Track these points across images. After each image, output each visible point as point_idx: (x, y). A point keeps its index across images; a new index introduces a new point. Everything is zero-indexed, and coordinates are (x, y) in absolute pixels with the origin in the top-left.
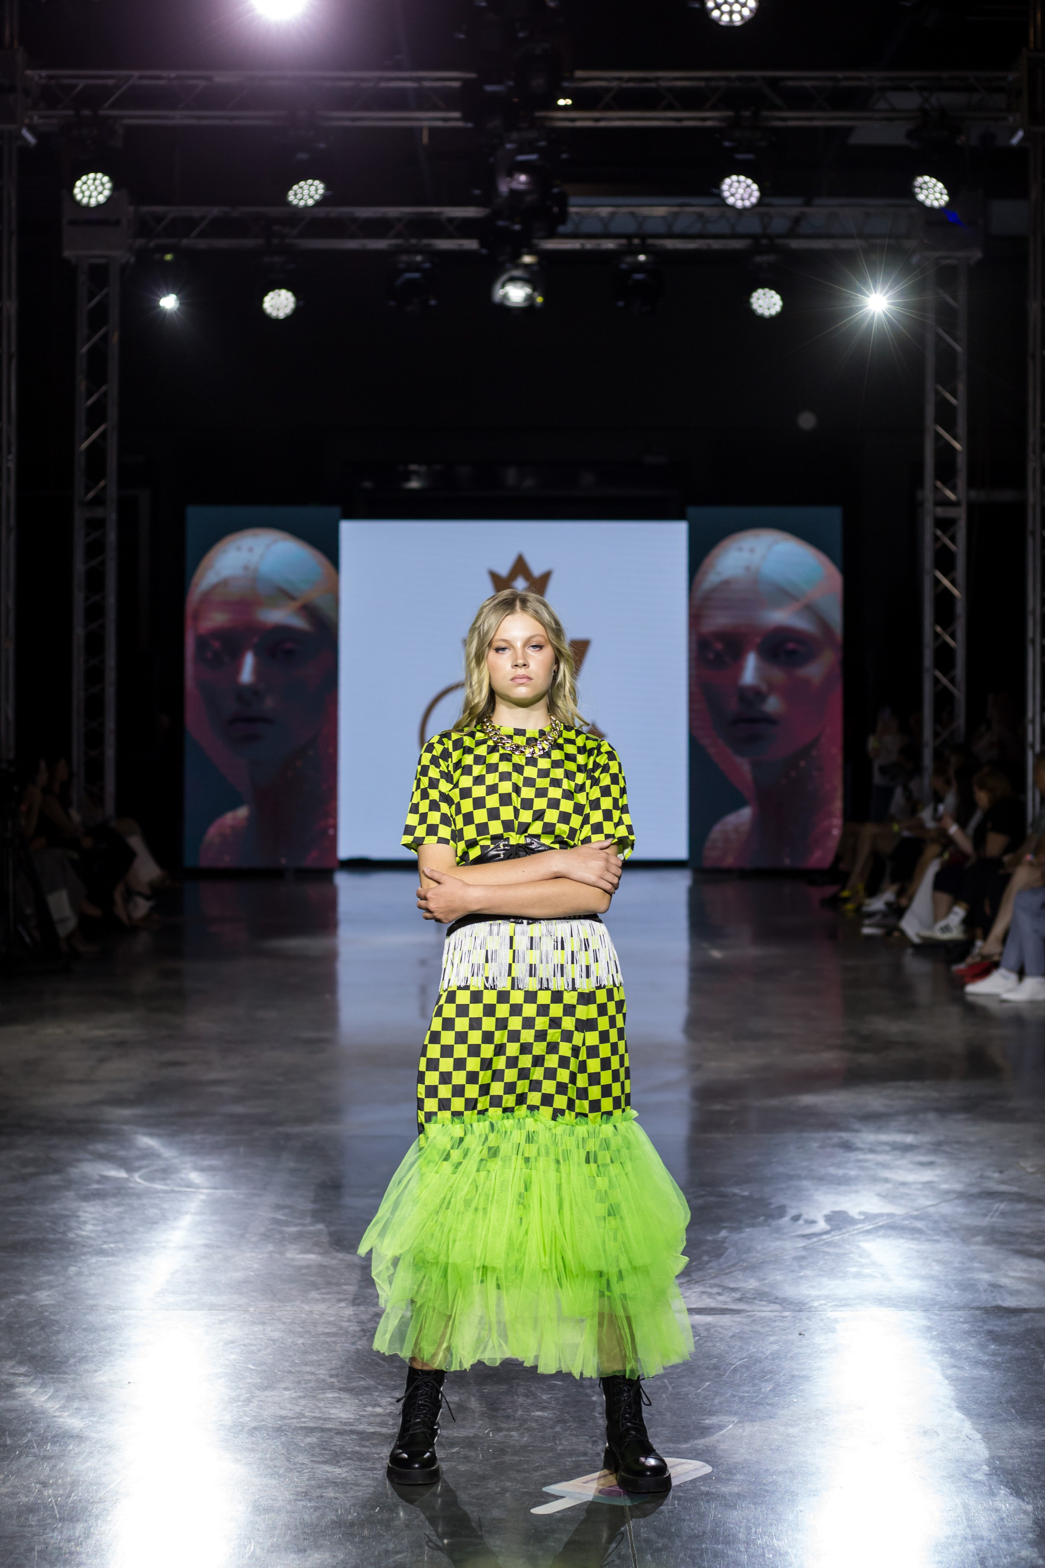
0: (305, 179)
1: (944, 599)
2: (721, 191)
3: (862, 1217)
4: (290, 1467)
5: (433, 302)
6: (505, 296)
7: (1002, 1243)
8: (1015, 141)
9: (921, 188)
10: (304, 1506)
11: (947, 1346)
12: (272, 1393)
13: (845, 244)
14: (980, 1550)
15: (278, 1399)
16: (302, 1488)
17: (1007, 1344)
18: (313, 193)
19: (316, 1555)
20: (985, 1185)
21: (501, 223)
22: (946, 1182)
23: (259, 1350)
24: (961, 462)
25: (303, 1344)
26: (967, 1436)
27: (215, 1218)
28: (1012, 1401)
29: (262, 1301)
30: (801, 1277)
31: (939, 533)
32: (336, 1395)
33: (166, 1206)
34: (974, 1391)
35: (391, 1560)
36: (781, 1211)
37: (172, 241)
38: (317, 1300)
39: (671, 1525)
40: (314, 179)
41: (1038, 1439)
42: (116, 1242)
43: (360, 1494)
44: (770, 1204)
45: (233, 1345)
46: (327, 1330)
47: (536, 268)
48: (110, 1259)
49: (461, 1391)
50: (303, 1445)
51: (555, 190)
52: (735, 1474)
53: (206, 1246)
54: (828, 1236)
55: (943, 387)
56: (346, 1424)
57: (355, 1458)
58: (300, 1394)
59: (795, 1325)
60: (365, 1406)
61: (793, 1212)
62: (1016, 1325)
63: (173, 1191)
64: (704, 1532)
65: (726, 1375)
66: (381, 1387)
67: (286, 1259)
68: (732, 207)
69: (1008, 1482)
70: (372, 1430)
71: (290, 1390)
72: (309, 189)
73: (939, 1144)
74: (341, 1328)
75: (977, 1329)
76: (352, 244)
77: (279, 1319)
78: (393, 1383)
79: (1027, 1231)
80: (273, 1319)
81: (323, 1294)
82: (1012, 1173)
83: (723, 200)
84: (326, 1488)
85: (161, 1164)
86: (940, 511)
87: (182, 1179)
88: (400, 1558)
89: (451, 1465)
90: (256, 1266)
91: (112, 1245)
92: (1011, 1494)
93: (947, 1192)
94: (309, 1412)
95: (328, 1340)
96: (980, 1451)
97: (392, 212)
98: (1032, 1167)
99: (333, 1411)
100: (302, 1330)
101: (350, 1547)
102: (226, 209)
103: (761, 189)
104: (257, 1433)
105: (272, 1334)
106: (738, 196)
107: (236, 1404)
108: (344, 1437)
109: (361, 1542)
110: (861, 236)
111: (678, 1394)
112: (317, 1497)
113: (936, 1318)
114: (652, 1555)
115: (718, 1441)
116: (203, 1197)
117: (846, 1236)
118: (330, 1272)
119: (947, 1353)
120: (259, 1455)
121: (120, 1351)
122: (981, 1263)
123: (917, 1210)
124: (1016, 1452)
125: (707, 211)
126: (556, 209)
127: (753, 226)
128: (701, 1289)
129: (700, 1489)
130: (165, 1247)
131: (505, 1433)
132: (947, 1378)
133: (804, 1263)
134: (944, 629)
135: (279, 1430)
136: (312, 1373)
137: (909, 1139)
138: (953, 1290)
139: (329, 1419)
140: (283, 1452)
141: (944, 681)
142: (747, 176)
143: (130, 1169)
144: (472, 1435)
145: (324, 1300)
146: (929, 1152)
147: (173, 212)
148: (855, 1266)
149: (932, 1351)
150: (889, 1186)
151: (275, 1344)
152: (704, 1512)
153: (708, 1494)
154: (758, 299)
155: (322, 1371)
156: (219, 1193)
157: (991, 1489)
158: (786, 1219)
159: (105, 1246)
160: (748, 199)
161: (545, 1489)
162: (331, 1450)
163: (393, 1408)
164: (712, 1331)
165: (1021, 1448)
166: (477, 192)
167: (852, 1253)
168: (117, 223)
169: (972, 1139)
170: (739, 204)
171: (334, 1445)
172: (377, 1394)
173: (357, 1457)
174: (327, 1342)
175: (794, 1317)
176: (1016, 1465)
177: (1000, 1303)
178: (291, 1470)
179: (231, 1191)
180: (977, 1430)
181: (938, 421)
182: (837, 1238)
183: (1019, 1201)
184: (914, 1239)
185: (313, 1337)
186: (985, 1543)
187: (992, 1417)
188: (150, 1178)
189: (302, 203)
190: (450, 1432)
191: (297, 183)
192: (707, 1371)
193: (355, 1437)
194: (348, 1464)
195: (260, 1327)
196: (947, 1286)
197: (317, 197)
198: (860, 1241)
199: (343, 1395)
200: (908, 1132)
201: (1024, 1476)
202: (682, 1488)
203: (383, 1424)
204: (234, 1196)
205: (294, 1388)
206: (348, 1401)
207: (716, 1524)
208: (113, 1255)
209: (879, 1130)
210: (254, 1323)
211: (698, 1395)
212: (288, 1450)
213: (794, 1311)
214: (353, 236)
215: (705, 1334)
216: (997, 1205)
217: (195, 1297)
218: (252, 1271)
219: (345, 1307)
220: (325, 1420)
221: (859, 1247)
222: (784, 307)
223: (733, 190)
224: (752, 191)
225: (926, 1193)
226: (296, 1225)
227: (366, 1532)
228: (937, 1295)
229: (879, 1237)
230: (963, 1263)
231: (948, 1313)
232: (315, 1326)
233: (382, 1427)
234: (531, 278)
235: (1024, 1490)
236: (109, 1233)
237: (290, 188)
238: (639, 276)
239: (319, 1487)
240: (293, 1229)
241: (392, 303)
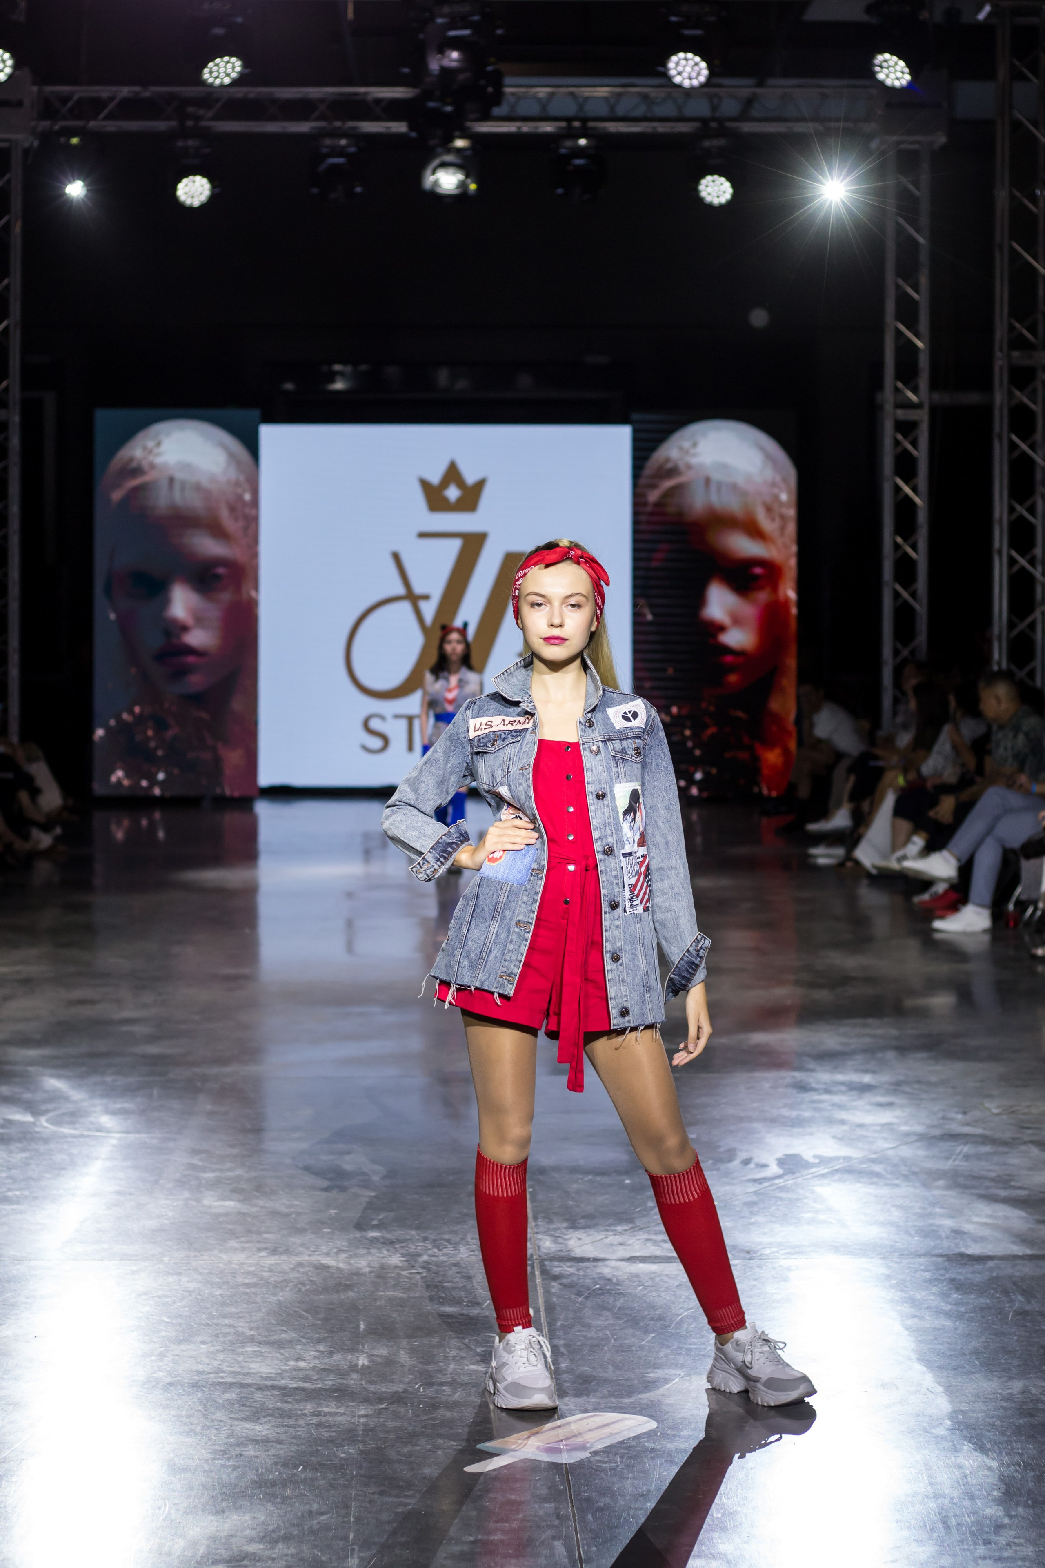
0: (222, 57)
1: (905, 508)
2: (668, 69)
3: (817, 1161)
4: (208, 1424)
5: (358, 190)
6: (436, 183)
7: (965, 1187)
8: (981, 16)
9: (881, 67)
10: (222, 1465)
11: (907, 1295)
12: (188, 1347)
13: (800, 128)
14: (942, 1509)
15: (194, 1353)
16: (219, 1445)
17: (970, 1293)
18: (229, 71)
19: (235, 1517)
20: (947, 1127)
21: (431, 104)
22: (906, 1124)
23: (174, 1302)
24: (924, 361)
25: (221, 1295)
26: (928, 1389)
27: (128, 1163)
28: (976, 1353)
29: (177, 1250)
30: (752, 1224)
31: (900, 437)
32: (257, 1349)
33: (74, 1151)
34: (936, 1342)
35: (315, 1522)
36: (731, 1155)
37: (80, 123)
38: (236, 1249)
39: (614, 1483)
40: (231, 56)
41: (1004, 1393)
42: (21, 1189)
43: (282, 1452)
44: (719, 1147)
45: (146, 1297)
46: (247, 1281)
47: (469, 153)
48: (15, 1207)
49: (390, 1344)
50: (221, 1401)
51: (490, 68)
52: (682, 1430)
53: (118, 1193)
54: (781, 1180)
55: (905, 281)
56: (266, 1379)
57: (277, 1415)
58: (218, 1348)
59: (745, 1274)
60: (287, 1360)
61: (743, 1156)
62: (979, 1273)
63: (81, 1136)
64: (649, 1491)
65: (673, 1325)
66: (304, 1340)
67: (204, 1206)
68: (679, 86)
69: (972, 1437)
70: (295, 1385)
71: (208, 1343)
72: (225, 67)
73: (899, 1084)
74: (262, 1279)
75: (939, 1278)
76: (272, 127)
77: (196, 1270)
78: (317, 1336)
79: (993, 1175)
80: (189, 1269)
81: (241, 1242)
82: (977, 1114)
83: (669, 78)
84: (246, 1446)
85: (68, 1107)
86: (901, 414)
87: (92, 1123)
88: (324, 1520)
89: (379, 1421)
90: (170, 1214)
91: (17, 1193)
92: (975, 1450)
93: (907, 1134)
94: (227, 1366)
95: (248, 1290)
96: (942, 1404)
97: (315, 92)
98: (998, 1107)
99: (252, 1365)
100: (220, 1281)
101: (272, 1509)
102: (137, 89)
103: (710, 68)
104: (172, 1388)
105: (188, 1285)
106: (685, 75)
107: (149, 1359)
108: (265, 1393)
109: (282, 1503)
110: (816, 119)
111: (621, 1346)
112: (237, 1456)
113: (895, 1265)
114: (593, 1515)
115: (663, 1395)
116: (114, 1142)
117: (800, 1180)
118: (250, 1220)
119: (906, 1302)
120: (173, 1412)
121: (26, 1303)
122: (943, 1208)
123: (875, 1153)
124: (979, 1406)
125: (653, 92)
126: (490, 90)
127: (702, 109)
128: (646, 1236)
129: (644, 1445)
130: (73, 1195)
131: (436, 1387)
132: (907, 1328)
133: (755, 1209)
134: (905, 539)
135: (195, 1385)
136: (231, 1326)
137: (867, 1079)
138: (914, 1237)
139: (248, 1374)
140: (200, 1408)
141: (905, 595)
142: (695, 54)
143: (36, 1113)
144: (401, 1390)
145: (243, 1249)
146: (888, 1092)
147: (80, 92)
148: (810, 1211)
149: (892, 1301)
150: (845, 1128)
151: (191, 1296)
152: (648, 1470)
153: (653, 1450)
154: (707, 186)
155: (241, 1324)
156: (132, 1136)
157: (954, 1445)
158: (736, 1163)
159: (10, 1194)
160: (696, 78)
161: (479, 1446)
162: (251, 1406)
163: (317, 1362)
164: (657, 1279)
165: (986, 1402)
166: (406, 70)
167: (806, 1198)
168: (20, 104)
169: (933, 1079)
170: (687, 83)
171: (255, 1401)
172: (300, 1347)
173: (280, 1414)
174: (247, 1293)
175: (745, 1265)
176: (980, 1419)
177: (963, 1250)
178: (208, 1428)
179: (145, 1135)
180: (939, 1383)
181: (899, 317)
182: (790, 1182)
183: (983, 1143)
184: (871, 1183)
185: (232, 1288)
186: (947, 1501)
187: (956, 1369)
188: (57, 1122)
189: (218, 82)
190: (378, 1387)
191: (213, 60)
192: (652, 1322)
193: (277, 1393)
194: (269, 1422)
195: (175, 1277)
196: (907, 1232)
197: (234, 75)
198: (814, 1186)
199: (265, 1349)
200: (866, 1071)
201: (989, 1431)
202: (625, 1445)
203: (306, 1379)
204: (147, 1140)
205: (212, 1342)
206: (270, 1355)
207: (661, 1482)
208: (18, 1203)
209: (835, 1069)
210: (169, 1273)
211: (642, 1348)
212: (205, 1407)
213: (744, 1259)
214: (273, 118)
215: (650, 1283)
216: (959, 1149)
217: (106, 1246)
218: (167, 1219)
219: (267, 1256)
220: (244, 1375)
221: (813, 1192)
222: (734, 195)
223: (680, 69)
224: (701, 69)
225: (885, 1135)
226: (213, 1171)
227: (288, 1492)
228: (896, 1242)
229: (834, 1181)
230: (924, 1209)
231: (907, 1261)
232: (234, 1277)
233: (305, 1382)
234: (464, 164)
235: (988, 1446)
236: (14, 1180)
237: (205, 66)
238: (579, 162)
239: (238, 1445)
240: (210, 1175)
241: (315, 190)
